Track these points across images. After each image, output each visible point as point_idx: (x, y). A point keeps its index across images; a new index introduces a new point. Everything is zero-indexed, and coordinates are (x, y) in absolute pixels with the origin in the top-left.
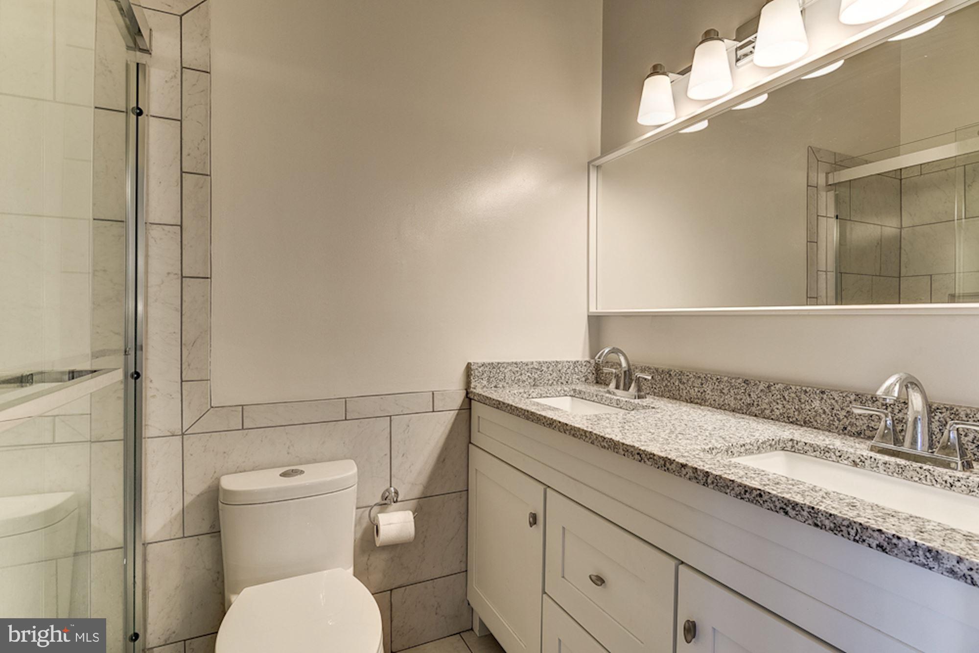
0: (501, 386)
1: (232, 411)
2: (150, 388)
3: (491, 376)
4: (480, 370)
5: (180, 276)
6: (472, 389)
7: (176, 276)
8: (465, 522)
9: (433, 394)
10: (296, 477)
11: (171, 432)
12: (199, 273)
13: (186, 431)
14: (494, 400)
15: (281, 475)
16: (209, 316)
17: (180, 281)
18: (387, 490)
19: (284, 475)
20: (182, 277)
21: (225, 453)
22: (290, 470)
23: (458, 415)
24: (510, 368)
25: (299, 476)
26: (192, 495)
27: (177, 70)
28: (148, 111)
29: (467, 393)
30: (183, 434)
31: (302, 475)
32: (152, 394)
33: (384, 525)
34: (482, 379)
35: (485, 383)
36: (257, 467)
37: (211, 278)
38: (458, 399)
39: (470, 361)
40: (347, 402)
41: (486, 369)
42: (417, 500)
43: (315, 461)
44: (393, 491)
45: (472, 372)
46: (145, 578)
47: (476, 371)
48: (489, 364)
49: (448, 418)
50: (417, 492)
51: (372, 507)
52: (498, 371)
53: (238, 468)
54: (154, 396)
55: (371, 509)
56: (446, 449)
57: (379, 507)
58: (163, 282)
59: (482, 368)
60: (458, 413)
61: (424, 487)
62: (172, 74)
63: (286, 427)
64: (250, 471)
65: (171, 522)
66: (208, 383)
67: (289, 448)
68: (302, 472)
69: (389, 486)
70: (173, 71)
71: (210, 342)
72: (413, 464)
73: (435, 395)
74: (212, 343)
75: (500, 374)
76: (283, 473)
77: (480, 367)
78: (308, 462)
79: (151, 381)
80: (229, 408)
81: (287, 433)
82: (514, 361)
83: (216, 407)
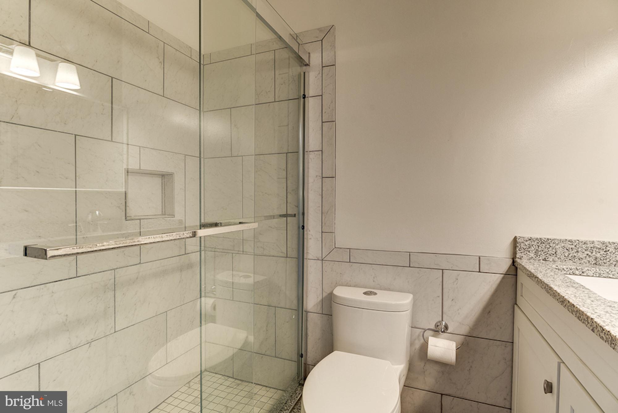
0: (551, 260)
1: (345, 251)
2: (309, 234)
3: (540, 250)
4: (527, 243)
5: (321, 177)
6: (517, 259)
7: (320, 177)
8: (510, 369)
9: (480, 258)
10: (371, 296)
11: (317, 258)
12: (329, 175)
13: (324, 258)
14: (528, 270)
15: (363, 293)
16: (334, 198)
17: (321, 180)
18: (439, 322)
19: (365, 293)
20: (323, 178)
21: (341, 274)
22: (369, 291)
23: (503, 278)
24: (563, 245)
25: (373, 296)
26: (326, 293)
27: (320, 70)
28: (309, 95)
29: (514, 262)
30: (322, 260)
31: (375, 296)
32: (310, 238)
33: (432, 345)
34: (529, 252)
35: (532, 255)
36: (356, 285)
37: (335, 177)
38: (505, 265)
39: (516, 235)
40: (411, 255)
41: (533, 243)
42: (465, 337)
43: (389, 289)
44: (444, 324)
45: (518, 245)
46: (307, 329)
47: (522, 244)
48: (537, 239)
49: (494, 280)
50: (465, 330)
51: (425, 330)
52: (548, 246)
53: (347, 283)
54: (311, 239)
55: (425, 331)
56: (491, 304)
57: (433, 332)
58: (314, 181)
59: (528, 242)
60: (504, 276)
61: (470, 328)
62: (318, 72)
63: (373, 265)
64: (353, 286)
65: (317, 304)
66: (333, 234)
67: (374, 278)
68: (375, 294)
69: (441, 320)
70: (319, 71)
71: (335, 212)
72: (460, 309)
73: (481, 259)
74: (336, 213)
75: (550, 250)
76: (365, 292)
77: (527, 241)
78: (381, 289)
79: (310, 231)
80: (343, 249)
81: (373, 269)
82: (569, 238)
83: (338, 248)
